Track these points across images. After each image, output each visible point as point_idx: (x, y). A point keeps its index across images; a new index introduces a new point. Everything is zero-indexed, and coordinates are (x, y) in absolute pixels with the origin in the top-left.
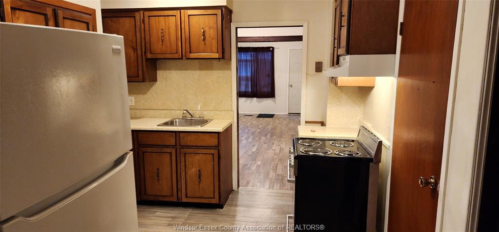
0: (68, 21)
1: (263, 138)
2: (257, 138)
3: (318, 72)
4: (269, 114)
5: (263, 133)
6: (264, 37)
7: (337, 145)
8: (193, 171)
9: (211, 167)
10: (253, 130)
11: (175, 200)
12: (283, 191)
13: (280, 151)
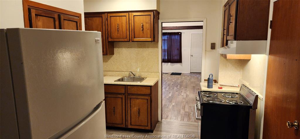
0: (66, 21)
1: (175, 88)
2: (171, 88)
3: (213, 49)
4: (178, 73)
5: (175, 85)
6: (176, 27)
7: (227, 96)
8: (135, 109)
9: (146, 107)
10: (169, 83)
11: (124, 127)
12: (190, 123)
13: (186, 96)
